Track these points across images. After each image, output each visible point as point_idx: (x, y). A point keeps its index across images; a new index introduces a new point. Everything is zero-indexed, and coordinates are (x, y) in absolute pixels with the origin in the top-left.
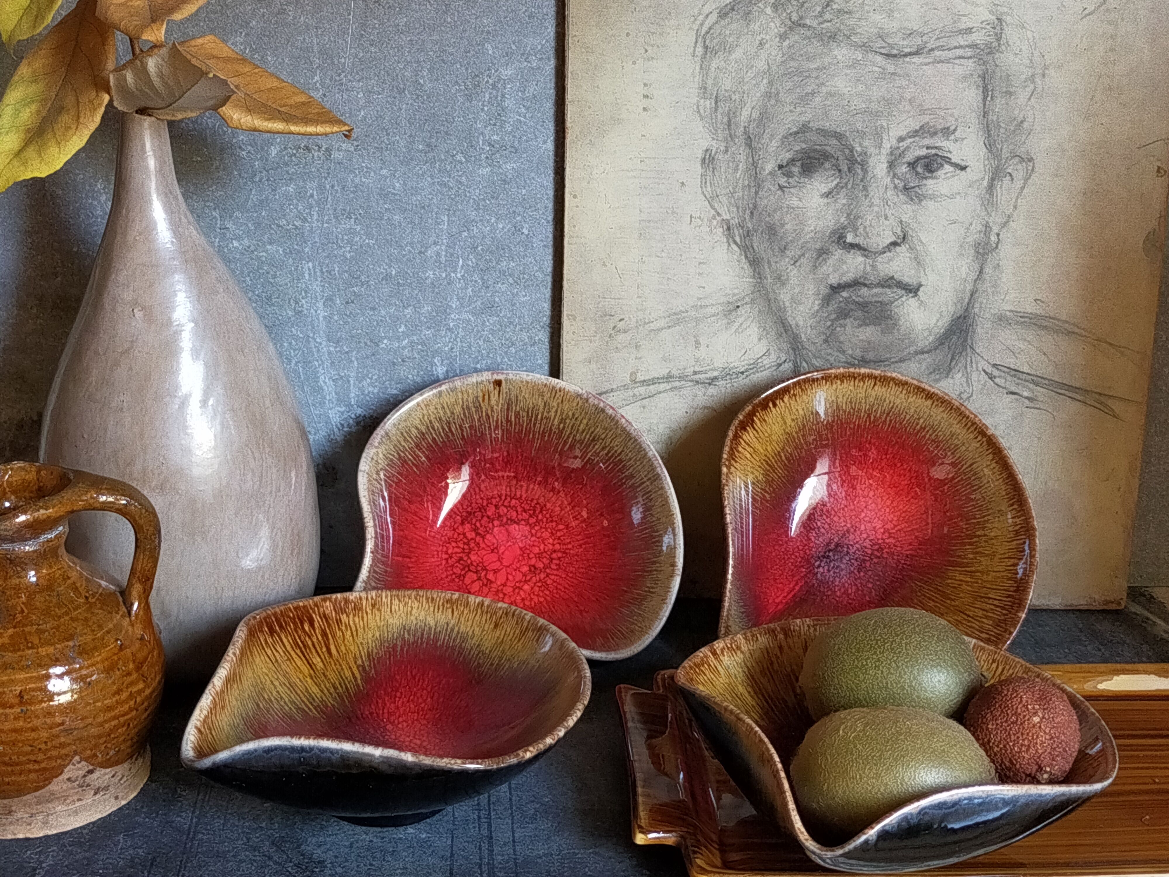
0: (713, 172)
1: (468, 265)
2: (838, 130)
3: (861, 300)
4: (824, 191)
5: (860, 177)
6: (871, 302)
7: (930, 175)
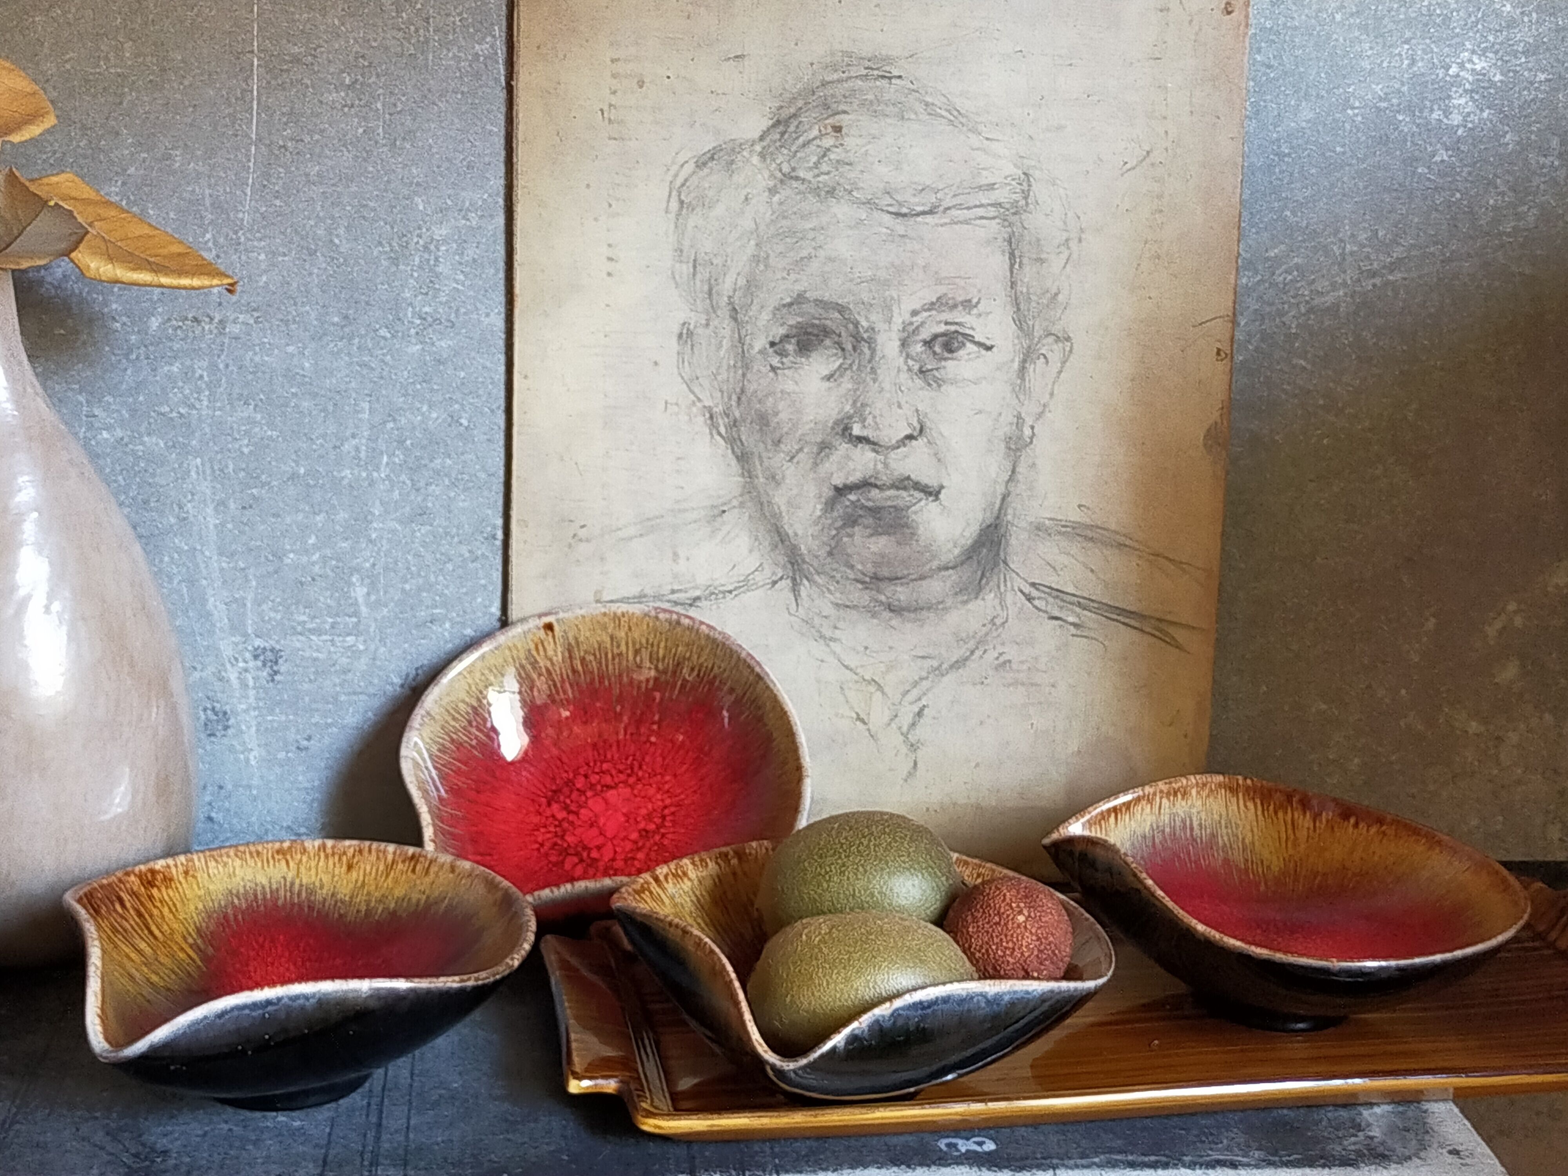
0: (692, 349)
1: (394, 463)
2: (840, 302)
3: (871, 504)
4: (824, 374)
5: (868, 356)
6: (884, 508)
7: (950, 356)
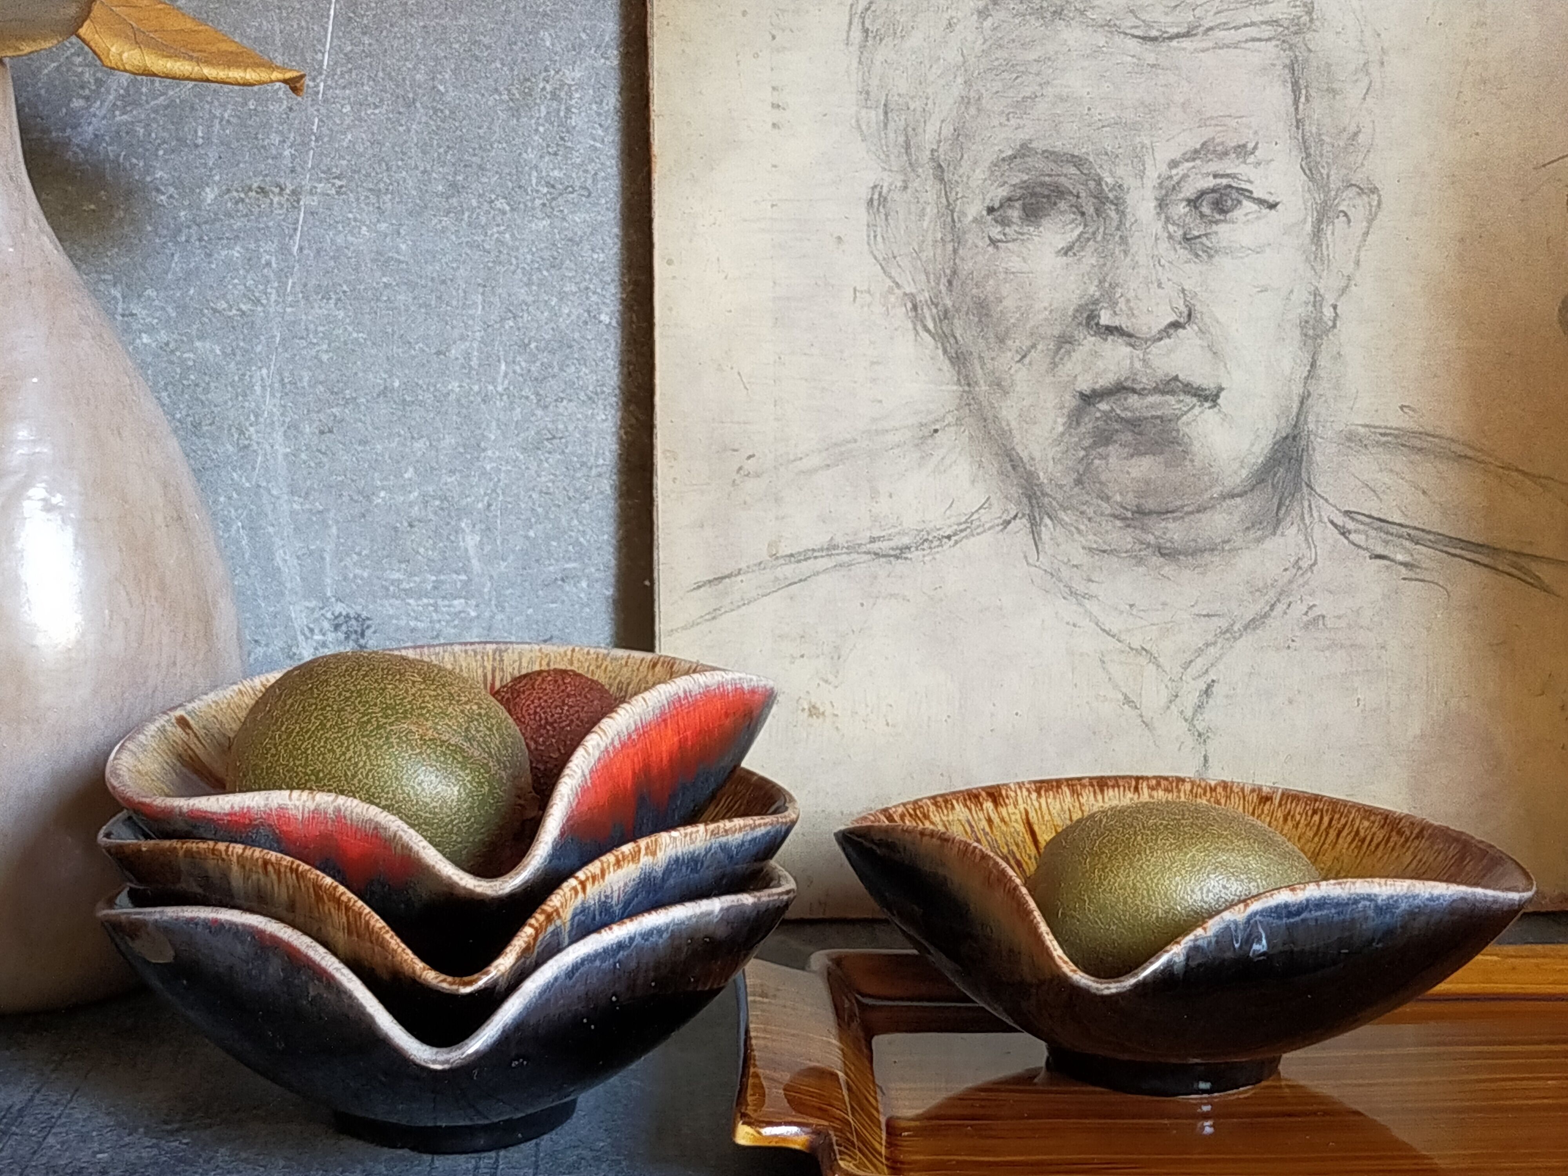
0: (887, 219)
1: (515, 372)
2: (1076, 152)
3: (1129, 414)
4: (1060, 247)
5: (1115, 224)
6: (1146, 418)
7: (1222, 217)
